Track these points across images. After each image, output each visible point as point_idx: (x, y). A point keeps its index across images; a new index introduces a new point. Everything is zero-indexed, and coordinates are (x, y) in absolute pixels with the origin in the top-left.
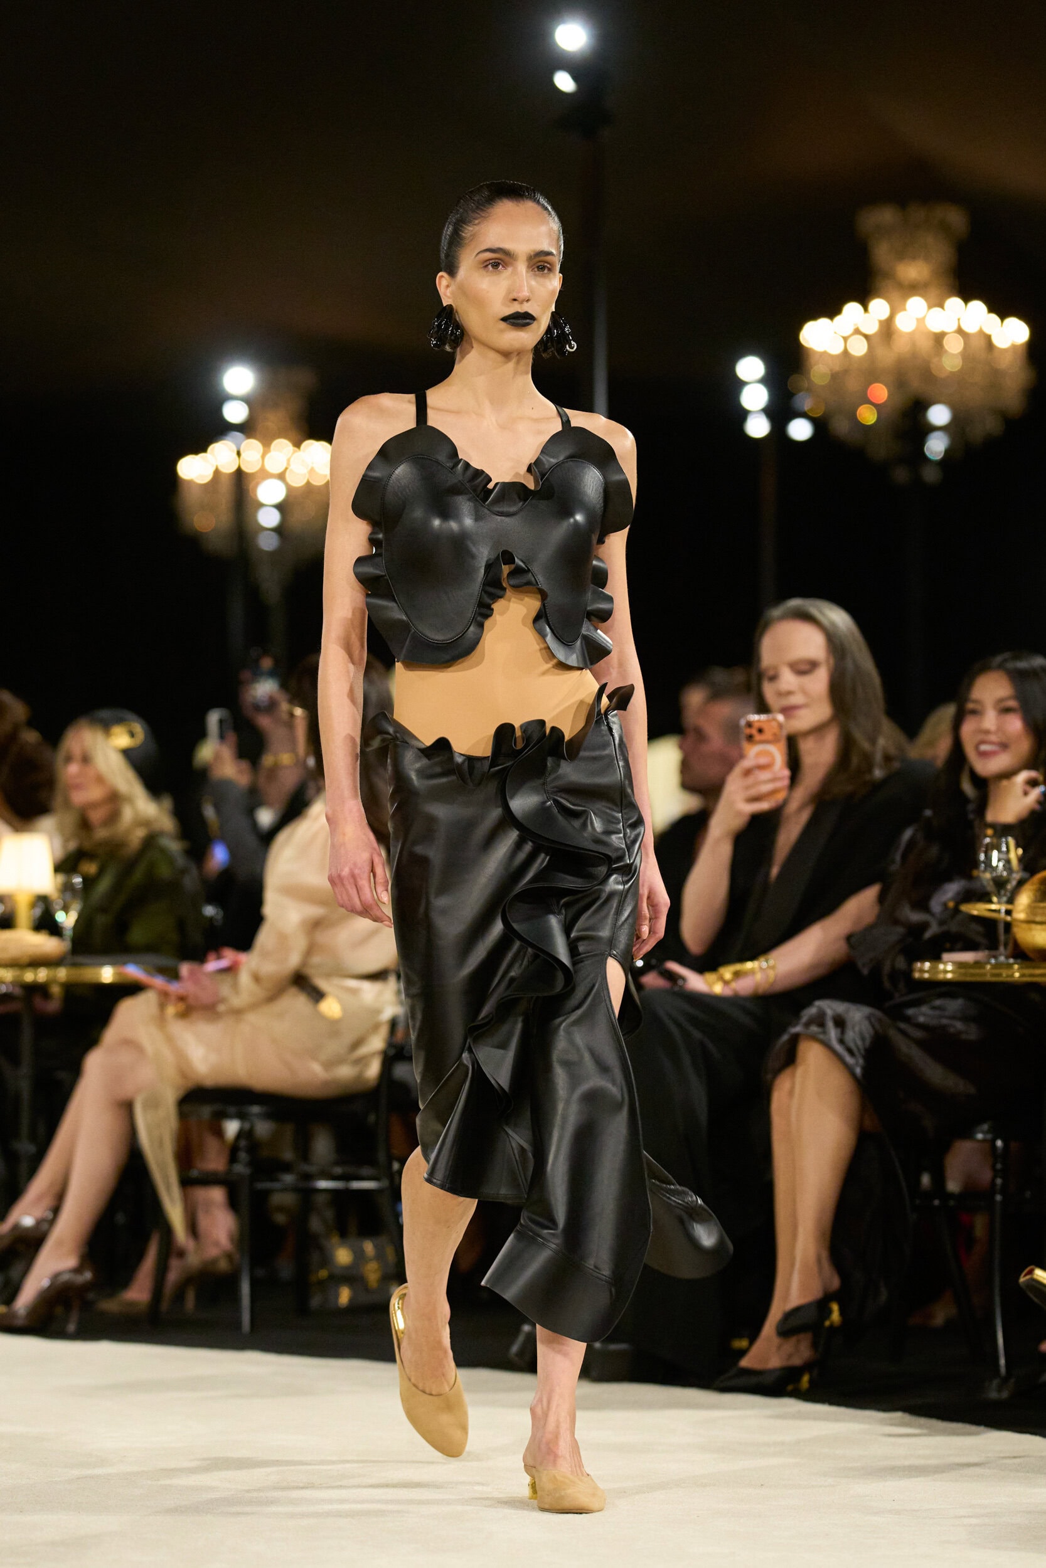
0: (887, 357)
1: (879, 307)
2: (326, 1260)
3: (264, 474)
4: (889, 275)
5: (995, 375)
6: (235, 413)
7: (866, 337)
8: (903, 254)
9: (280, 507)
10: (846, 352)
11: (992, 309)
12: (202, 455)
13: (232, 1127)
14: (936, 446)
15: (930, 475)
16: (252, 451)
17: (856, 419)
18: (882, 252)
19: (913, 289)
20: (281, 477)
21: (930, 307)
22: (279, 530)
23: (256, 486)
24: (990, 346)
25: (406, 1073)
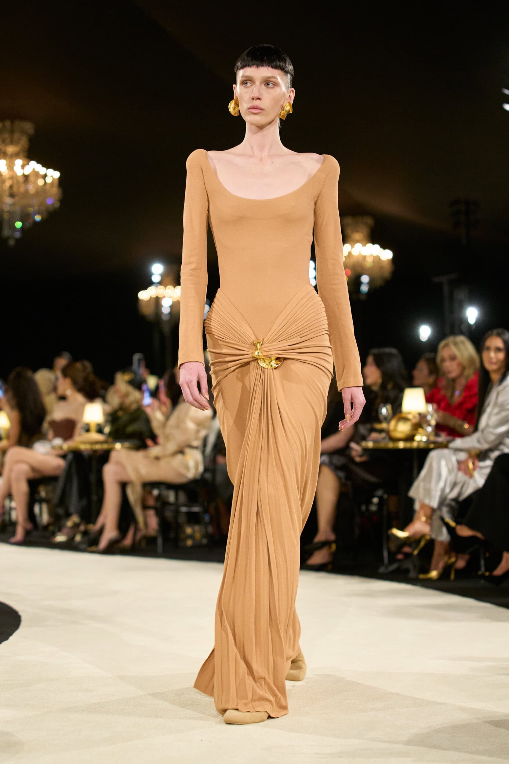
0: (351, 262)
1: (347, 247)
2: (184, 532)
4: (350, 238)
5: (381, 268)
6: (156, 278)
8: (355, 231)
9: (171, 307)
11: (381, 247)
12: (145, 291)
13: (156, 492)
14: (364, 288)
15: (363, 298)
16: (161, 290)
18: (348, 231)
19: (357, 241)
20: (170, 298)
21: (362, 246)
22: (169, 314)
23: (161, 300)
24: (380, 259)
25: (208, 476)
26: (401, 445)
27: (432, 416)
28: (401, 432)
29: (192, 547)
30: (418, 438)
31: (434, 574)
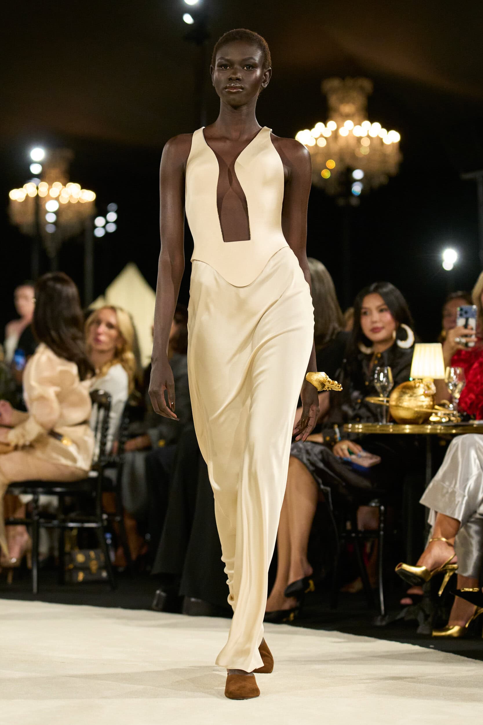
0: (335, 148)
1: (332, 125)
2: (73, 560)
3: (49, 198)
4: (336, 110)
5: (384, 156)
6: (36, 169)
7: (326, 138)
8: (343, 101)
9: (56, 213)
10: (316, 145)
11: (383, 126)
12: (20, 189)
14: (357, 189)
15: (354, 202)
16: (44, 187)
17: (321, 176)
18: (333, 100)
19: (347, 116)
20: (57, 199)
21: (355, 125)
22: (55, 223)
23: (45, 203)
24: (382, 143)
25: (111, 473)
26: (407, 429)
27: (455, 386)
28: (408, 409)
29: (85, 582)
30: (433, 418)
31: (454, 630)
